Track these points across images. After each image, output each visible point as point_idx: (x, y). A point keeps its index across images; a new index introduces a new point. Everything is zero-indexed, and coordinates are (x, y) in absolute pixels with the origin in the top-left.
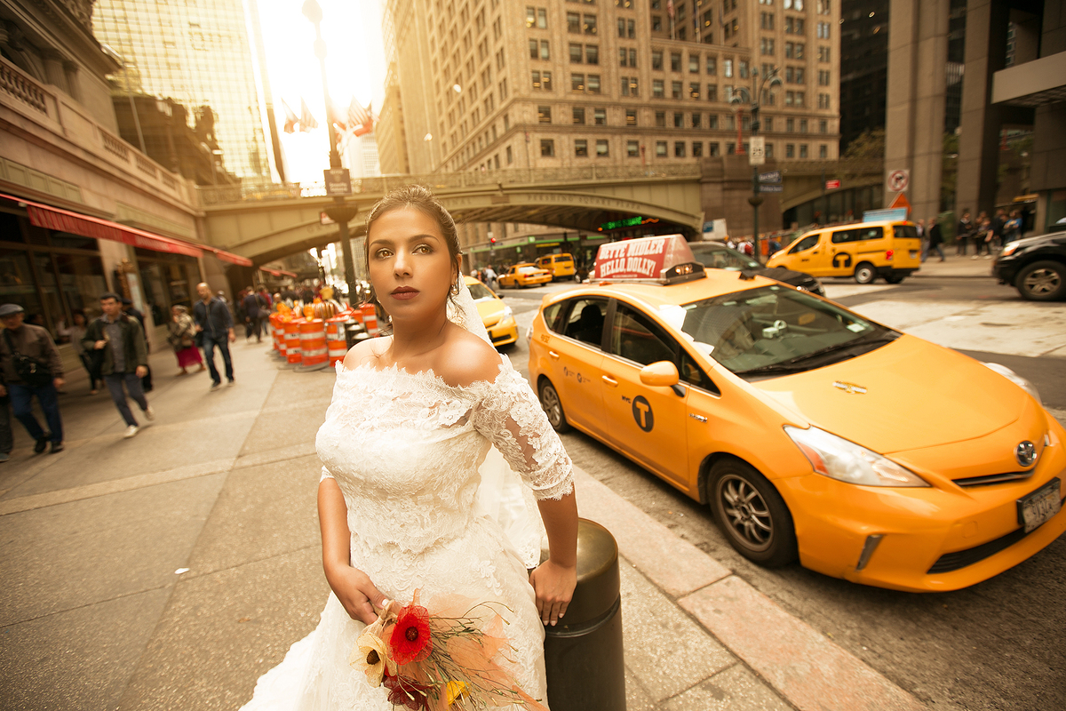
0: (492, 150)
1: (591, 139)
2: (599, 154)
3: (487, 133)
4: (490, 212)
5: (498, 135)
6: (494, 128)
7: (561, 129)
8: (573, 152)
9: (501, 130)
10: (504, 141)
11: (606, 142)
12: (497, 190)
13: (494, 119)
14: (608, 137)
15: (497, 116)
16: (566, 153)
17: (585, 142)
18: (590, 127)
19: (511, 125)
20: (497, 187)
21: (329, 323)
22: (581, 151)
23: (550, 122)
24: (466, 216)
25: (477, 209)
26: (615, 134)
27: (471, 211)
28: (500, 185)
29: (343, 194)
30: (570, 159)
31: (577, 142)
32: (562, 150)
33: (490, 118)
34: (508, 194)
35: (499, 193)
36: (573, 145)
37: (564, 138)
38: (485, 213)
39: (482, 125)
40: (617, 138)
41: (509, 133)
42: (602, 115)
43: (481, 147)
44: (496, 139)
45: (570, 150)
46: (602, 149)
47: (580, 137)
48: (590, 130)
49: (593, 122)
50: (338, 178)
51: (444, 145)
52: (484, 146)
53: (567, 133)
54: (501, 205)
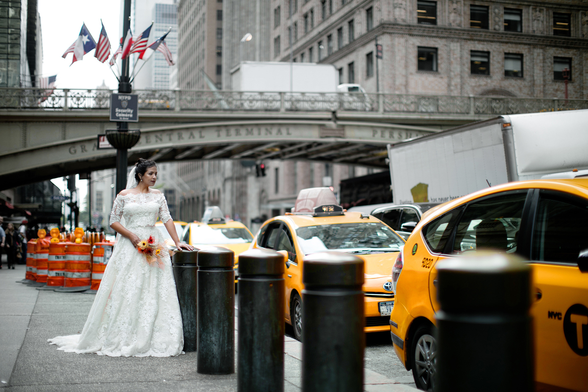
0: (345, 56)
1: (496, 51)
2: (508, 74)
3: (340, 30)
4: (320, 148)
5: (356, 36)
6: (351, 23)
7: (450, 33)
8: (467, 68)
9: (360, 28)
10: (364, 45)
11: (519, 57)
12: (329, 120)
13: (352, 12)
14: (523, 50)
15: (357, 7)
16: (456, 68)
17: (487, 54)
18: (496, 33)
19: (376, 23)
20: (329, 115)
21: (97, 246)
22: (480, 68)
23: (434, 22)
24: (286, 150)
25: (300, 143)
26: (535, 46)
27: (292, 144)
28: (334, 113)
29: (127, 120)
30: (462, 78)
31: (473, 53)
32: (450, 63)
33: (346, 9)
34: (343, 126)
35: (331, 124)
36: (467, 58)
37: (455, 46)
38: (313, 149)
39: (334, 19)
40: (538, 51)
41: (373, 34)
42: (515, 18)
43: (330, 48)
44: (352, 40)
45: (462, 65)
46: (513, 66)
47: (479, 47)
48: (496, 38)
49: (501, 28)
50: (125, 104)
51: (277, 40)
52: (335, 49)
53: (459, 39)
54: (332, 140)
